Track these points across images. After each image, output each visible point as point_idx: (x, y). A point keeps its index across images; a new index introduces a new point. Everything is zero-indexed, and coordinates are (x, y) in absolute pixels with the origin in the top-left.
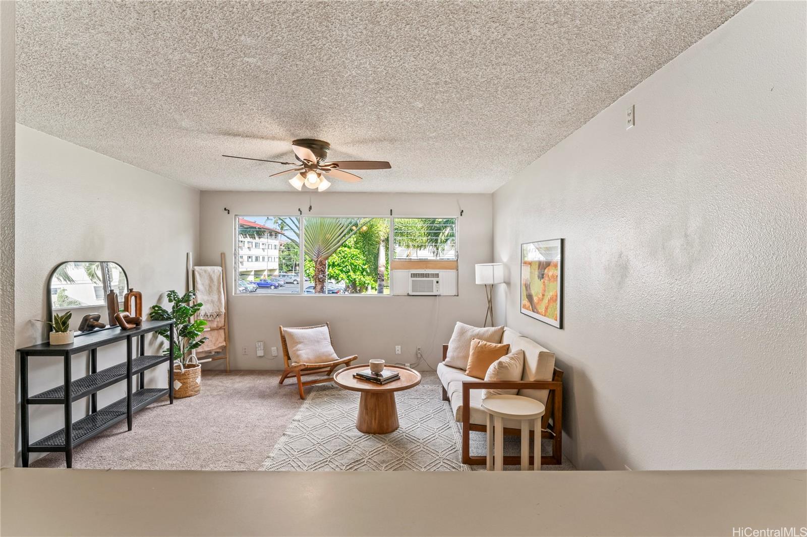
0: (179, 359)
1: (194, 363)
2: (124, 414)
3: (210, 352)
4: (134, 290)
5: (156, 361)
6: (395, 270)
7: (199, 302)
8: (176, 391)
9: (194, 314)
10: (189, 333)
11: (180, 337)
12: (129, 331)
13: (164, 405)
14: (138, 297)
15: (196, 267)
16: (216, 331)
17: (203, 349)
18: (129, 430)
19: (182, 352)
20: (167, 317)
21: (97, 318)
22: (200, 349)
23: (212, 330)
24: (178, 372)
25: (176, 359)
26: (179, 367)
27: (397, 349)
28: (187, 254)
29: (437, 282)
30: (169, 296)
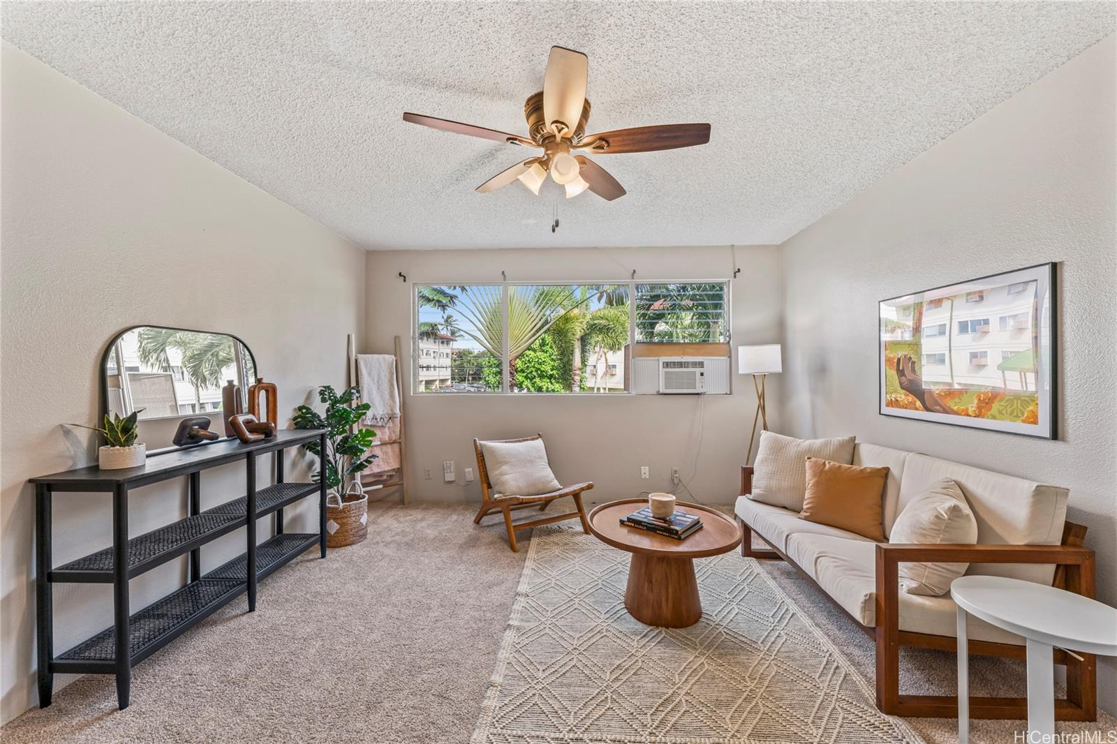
0: (336, 488)
1: (358, 493)
2: (242, 583)
3: (380, 475)
4: (264, 381)
5: (301, 492)
6: (639, 358)
7: (364, 402)
8: (331, 536)
9: (358, 420)
10: (351, 448)
11: (338, 455)
12: (251, 444)
13: (312, 560)
14: (271, 391)
15: (359, 355)
16: (389, 446)
17: (372, 470)
18: (250, 611)
19: (340, 477)
20: (318, 423)
21: (205, 425)
22: (366, 472)
23: (383, 444)
24: (334, 508)
25: (330, 487)
26: (334, 500)
27: (643, 471)
28: (349, 336)
29: (702, 374)
30: (322, 393)
